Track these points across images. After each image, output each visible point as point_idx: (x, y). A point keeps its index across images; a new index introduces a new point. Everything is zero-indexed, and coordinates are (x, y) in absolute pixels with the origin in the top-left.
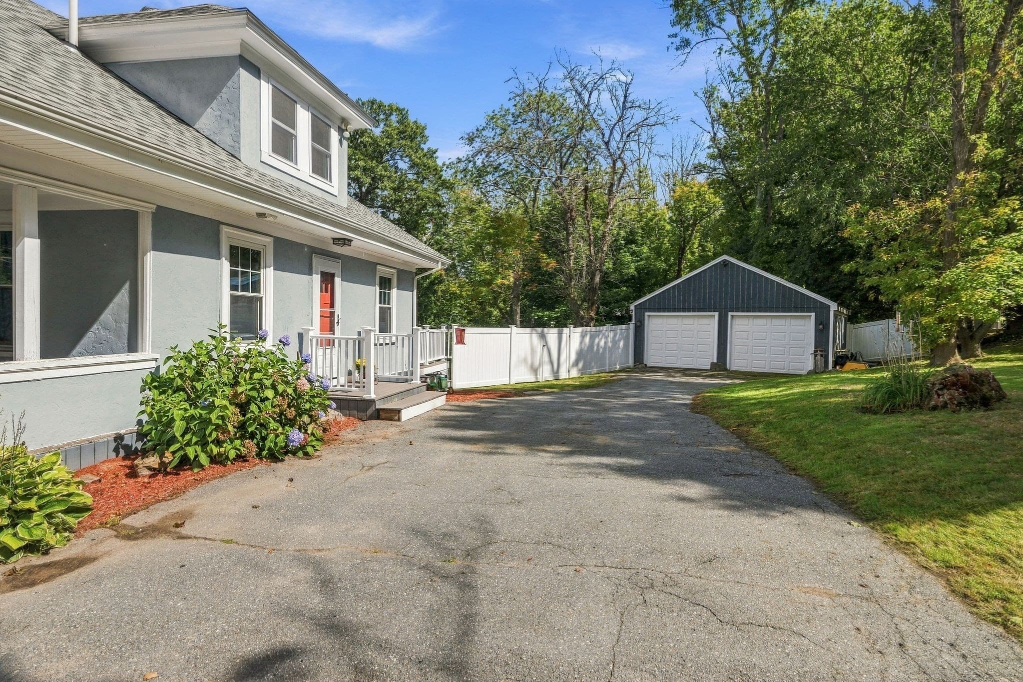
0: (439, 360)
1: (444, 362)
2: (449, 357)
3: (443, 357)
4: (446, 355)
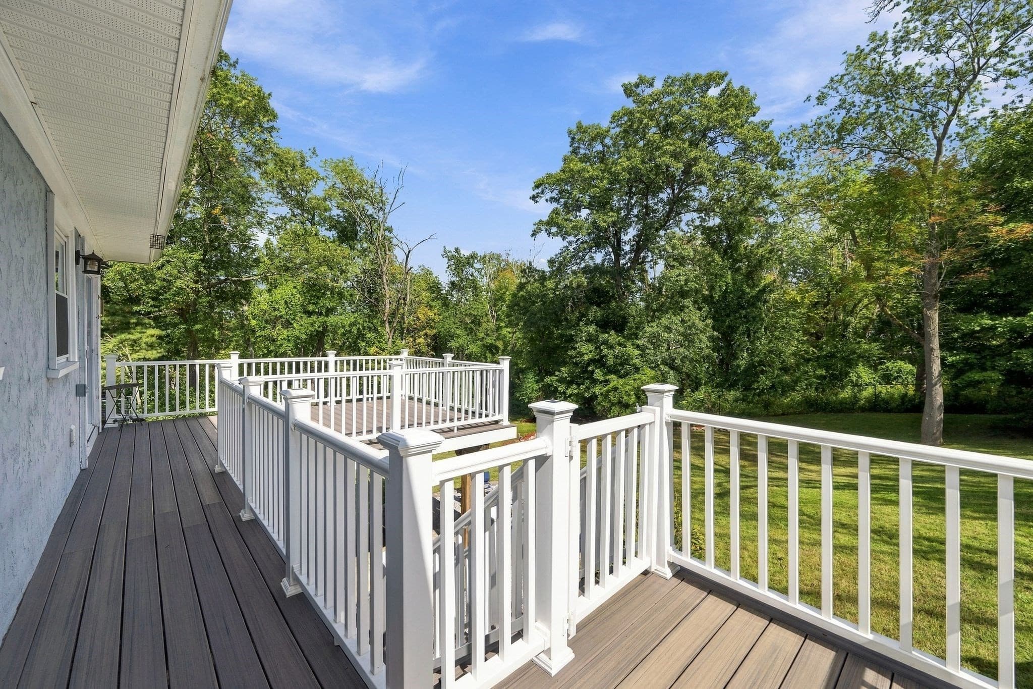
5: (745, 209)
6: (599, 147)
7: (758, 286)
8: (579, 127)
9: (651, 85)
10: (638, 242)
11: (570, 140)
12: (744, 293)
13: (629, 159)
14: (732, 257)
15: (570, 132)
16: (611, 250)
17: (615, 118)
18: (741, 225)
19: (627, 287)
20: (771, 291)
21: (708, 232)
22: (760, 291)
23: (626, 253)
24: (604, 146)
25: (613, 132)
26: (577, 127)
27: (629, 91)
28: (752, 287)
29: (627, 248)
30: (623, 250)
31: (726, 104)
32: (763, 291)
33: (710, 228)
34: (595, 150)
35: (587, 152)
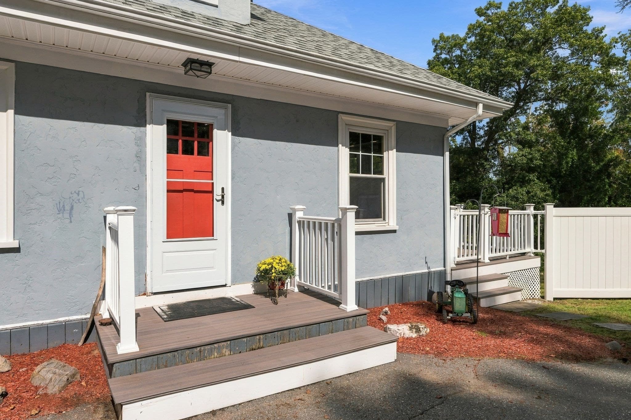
0: (524, 254)
1: (530, 258)
2: (539, 250)
3: (530, 249)
4: (536, 247)
5: (588, 96)
6: (458, 52)
7: (603, 160)
8: (442, 37)
9: (499, 8)
10: (490, 128)
11: (434, 47)
12: (590, 167)
13: (480, 67)
14: (578, 136)
15: (434, 41)
16: (467, 134)
17: (471, 29)
18: (586, 108)
19: (482, 165)
20: (616, 166)
21: (555, 115)
22: (604, 165)
23: (481, 137)
24: (462, 51)
25: (469, 41)
26: (440, 37)
27: (480, 12)
28: (598, 163)
29: (482, 133)
30: (479, 134)
31: (561, 20)
32: (607, 166)
33: (558, 112)
34: (454, 54)
35: (448, 57)
